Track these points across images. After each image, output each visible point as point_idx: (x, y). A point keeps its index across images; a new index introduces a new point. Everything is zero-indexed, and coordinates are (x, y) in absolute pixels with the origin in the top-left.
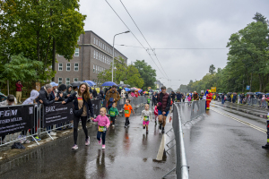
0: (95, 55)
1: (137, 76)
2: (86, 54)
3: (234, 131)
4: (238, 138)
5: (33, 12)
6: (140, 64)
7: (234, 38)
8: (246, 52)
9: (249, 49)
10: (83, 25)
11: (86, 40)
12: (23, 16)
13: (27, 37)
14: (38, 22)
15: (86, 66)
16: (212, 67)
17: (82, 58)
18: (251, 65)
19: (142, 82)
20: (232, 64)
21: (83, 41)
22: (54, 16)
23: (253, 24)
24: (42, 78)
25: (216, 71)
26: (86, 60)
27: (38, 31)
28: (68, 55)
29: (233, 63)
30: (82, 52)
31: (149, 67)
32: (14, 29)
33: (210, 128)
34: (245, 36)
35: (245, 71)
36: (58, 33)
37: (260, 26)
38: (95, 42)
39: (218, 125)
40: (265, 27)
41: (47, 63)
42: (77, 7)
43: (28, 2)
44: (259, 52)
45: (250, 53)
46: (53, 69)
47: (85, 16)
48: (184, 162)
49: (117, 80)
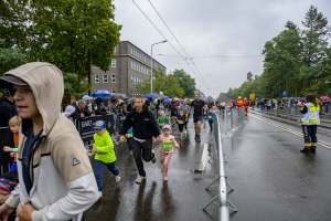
0: (133, 65)
1: (176, 85)
2: (124, 64)
3: (273, 137)
4: (278, 143)
5: (65, 23)
6: (179, 74)
7: (268, 46)
8: (280, 59)
9: (283, 56)
10: (119, 35)
11: (123, 51)
12: (55, 27)
13: (60, 48)
14: (71, 33)
15: (123, 77)
16: (250, 75)
17: (119, 69)
18: (286, 72)
19: (182, 91)
20: (268, 71)
21: (120, 52)
22: (89, 26)
23: (285, 31)
24: (78, 91)
25: (253, 78)
26: (124, 70)
27: (71, 43)
28: (104, 66)
29: (270, 70)
30: (119, 63)
31: (189, 76)
32: (45, 41)
33: (249, 135)
34: (279, 44)
35: (281, 77)
36: (92, 43)
37: (291, 34)
38: (132, 52)
39: (257, 132)
40: (297, 34)
41: (82, 75)
42: (112, 17)
43: (60, 12)
44: (292, 58)
45: (284, 60)
46: (89, 81)
47: (121, 27)
48: (222, 173)
49: (157, 90)
